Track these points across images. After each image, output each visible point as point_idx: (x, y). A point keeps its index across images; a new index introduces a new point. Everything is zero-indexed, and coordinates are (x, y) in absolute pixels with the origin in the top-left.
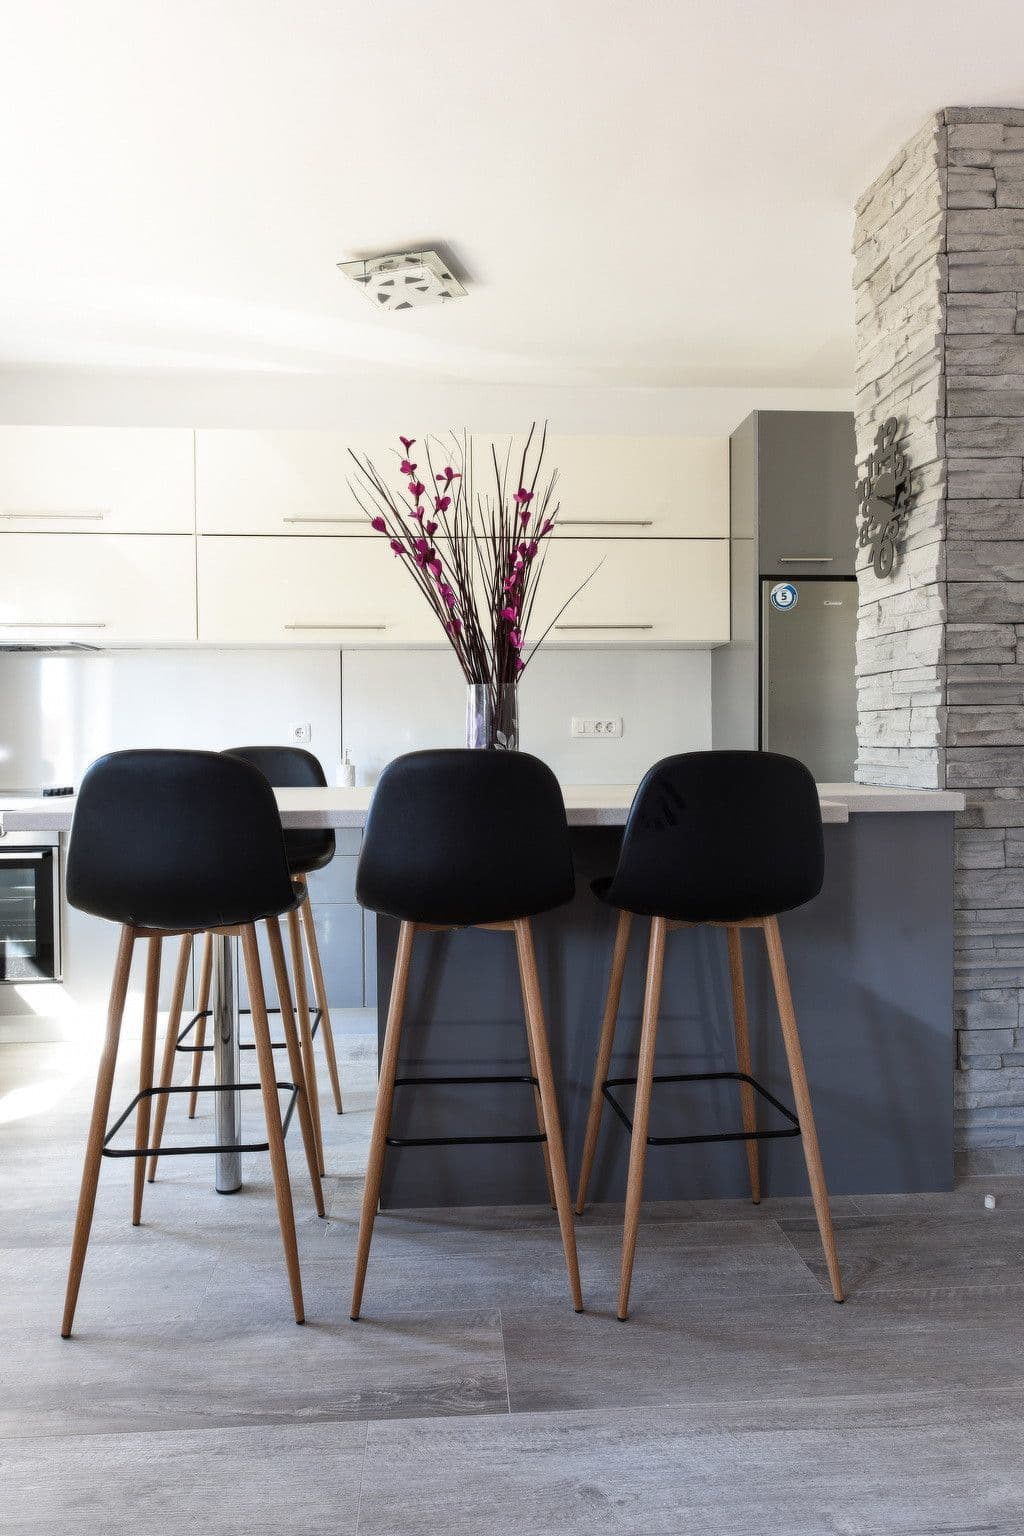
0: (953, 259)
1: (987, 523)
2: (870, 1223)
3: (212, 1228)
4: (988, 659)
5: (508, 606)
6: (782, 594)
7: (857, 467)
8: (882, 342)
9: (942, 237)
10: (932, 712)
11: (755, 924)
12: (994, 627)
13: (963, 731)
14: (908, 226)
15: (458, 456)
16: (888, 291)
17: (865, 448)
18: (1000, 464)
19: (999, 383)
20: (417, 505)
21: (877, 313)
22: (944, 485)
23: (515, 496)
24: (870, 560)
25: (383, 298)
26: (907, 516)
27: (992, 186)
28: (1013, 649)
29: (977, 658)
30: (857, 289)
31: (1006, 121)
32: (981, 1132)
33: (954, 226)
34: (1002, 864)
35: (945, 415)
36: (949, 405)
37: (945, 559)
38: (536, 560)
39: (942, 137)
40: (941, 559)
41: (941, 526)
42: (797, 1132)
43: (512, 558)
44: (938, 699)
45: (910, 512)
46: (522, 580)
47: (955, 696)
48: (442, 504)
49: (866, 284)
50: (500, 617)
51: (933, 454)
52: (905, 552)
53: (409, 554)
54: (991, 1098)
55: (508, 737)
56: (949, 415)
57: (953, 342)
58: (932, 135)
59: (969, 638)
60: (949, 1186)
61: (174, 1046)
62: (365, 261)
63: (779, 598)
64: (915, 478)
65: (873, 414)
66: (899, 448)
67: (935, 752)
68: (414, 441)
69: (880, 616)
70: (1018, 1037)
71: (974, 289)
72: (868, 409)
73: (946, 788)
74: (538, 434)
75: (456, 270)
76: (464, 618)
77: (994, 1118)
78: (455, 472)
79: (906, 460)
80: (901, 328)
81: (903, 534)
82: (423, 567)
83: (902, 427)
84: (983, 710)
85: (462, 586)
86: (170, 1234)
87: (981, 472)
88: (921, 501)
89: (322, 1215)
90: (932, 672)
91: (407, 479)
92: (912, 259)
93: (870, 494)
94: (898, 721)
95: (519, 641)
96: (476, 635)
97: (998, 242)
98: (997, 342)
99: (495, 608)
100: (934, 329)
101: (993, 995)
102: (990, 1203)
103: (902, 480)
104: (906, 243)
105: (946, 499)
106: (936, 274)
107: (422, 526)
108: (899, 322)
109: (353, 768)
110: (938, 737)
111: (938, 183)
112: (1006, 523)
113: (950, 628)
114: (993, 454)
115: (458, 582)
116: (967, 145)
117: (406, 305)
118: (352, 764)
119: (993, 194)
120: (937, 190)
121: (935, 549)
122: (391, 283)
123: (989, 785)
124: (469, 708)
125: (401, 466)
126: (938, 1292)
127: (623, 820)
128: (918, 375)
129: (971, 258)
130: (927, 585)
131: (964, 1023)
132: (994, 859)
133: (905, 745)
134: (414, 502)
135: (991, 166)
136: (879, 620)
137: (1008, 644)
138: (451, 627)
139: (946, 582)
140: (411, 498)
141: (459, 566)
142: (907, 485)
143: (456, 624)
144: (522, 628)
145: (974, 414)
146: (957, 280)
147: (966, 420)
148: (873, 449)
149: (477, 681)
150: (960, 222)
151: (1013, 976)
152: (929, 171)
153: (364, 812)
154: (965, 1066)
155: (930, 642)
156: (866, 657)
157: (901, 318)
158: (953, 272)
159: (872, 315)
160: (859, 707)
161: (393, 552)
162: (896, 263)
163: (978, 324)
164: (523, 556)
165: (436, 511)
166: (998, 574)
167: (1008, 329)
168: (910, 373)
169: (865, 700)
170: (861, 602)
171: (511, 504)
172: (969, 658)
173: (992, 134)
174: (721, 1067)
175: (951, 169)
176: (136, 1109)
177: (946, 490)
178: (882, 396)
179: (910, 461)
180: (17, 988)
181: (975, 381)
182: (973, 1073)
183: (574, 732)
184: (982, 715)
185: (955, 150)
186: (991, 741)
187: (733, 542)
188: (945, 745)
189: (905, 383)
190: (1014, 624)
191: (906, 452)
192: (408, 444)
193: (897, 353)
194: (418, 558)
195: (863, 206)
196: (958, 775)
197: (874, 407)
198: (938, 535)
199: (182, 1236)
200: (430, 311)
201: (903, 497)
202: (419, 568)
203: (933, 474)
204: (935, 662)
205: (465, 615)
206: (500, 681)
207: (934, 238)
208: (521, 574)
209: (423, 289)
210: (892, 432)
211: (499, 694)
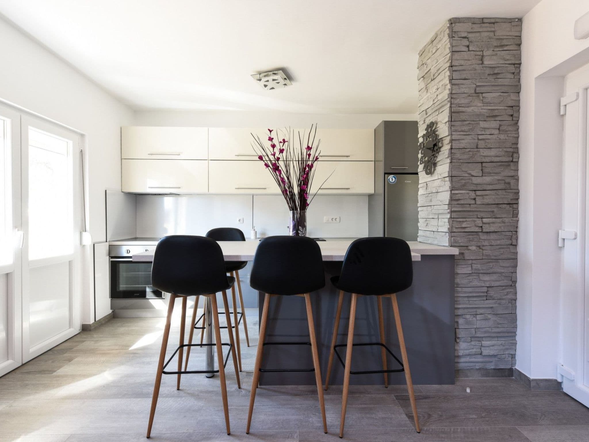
0: (454, 68)
1: (465, 157)
2: (426, 398)
3: (203, 392)
4: (466, 203)
5: (303, 185)
6: (392, 179)
7: (419, 138)
8: (428, 97)
9: (450, 61)
10: (447, 220)
11: (388, 296)
12: (468, 192)
13: (457, 227)
14: (437, 58)
15: (287, 136)
16: (430, 80)
17: (422, 132)
18: (470, 136)
19: (469, 110)
20: (273, 151)
21: (426, 88)
22: (451, 144)
23: (306, 148)
24: (424, 169)
25: (266, 86)
26: (437, 154)
27: (468, 44)
28: (475, 199)
29: (462, 202)
30: (419, 80)
31: (472, 22)
32: (463, 363)
33: (454, 57)
34: (471, 272)
35: (451, 120)
36: (453, 117)
37: (451, 169)
38: (313, 169)
39: (451, 28)
40: (449, 169)
41: (450, 158)
42: (403, 370)
43: (305, 169)
44: (448, 216)
45: (438, 153)
46: (308, 176)
47: (454, 215)
48: (282, 151)
49: (422, 79)
50: (300, 189)
51: (447, 134)
52: (436, 166)
53: (271, 168)
54: (467, 352)
55: (303, 229)
56: (453, 120)
57: (454, 96)
58: (447, 27)
59: (459, 195)
60: (453, 383)
61: (194, 326)
62: (260, 74)
63: (391, 180)
64: (440, 142)
65: (424, 121)
66: (434, 132)
67: (447, 234)
68: (272, 130)
69: (427, 187)
70: (476, 331)
71: (461, 78)
72: (423, 119)
73: (451, 246)
74: (314, 128)
75: (288, 77)
76: (289, 189)
77: (468, 359)
78: (286, 140)
79: (437, 136)
80: (435, 92)
81: (436, 160)
82: (275, 172)
83: (435, 125)
84: (464, 220)
85: (288, 179)
86: (189, 394)
87: (463, 139)
88: (442, 149)
89: (240, 388)
90: (446, 207)
91: (270, 143)
92: (439, 69)
93: (424, 147)
94: (434, 222)
95: (307, 197)
96: (292, 195)
97: (469, 62)
98: (469, 96)
99: (299, 185)
100: (447, 92)
101: (468, 317)
102: (468, 390)
103: (436, 142)
104: (437, 64)
105: (451, 149)
106: (448, 73)
107: (275, 158)
108: (434, 90)
109: (256, 232)
110: (449, 229)
111: (449, 43)
112: (472, 156)
113: (453, 192)
114: (468, 133)
115: (287, 177)
116: (459, 30)
117: (273, 88)
118: (256, 230)
119: (468, 47)
120: (449, 45)
121: (448, 165)
122: (268, 81)
123: (467, 245)
124: (290, 219)
125: (268, 139)
126: (454, 429)
127: (342, 259)
128: (441, 107)
129: (460, 68)
130: (444, 177)
131: (458, 326)
132: (468, 270)
133: (436, 230)
134: (273, 150)
135: (467, 37)
136: (426, 189)
137: (473, 197)
138: (284, 192)
139: (451, 177)
140: (271, 149)
141: (287, 171)
142: (437, 144)
143: (286, 191)
144: (308, 192)
145: (461, 120)
146: (456, 75)
147: (458, 122)
148: (425, 132)
149: (293, 210)
150: (456, 56)
151: (475, 310)
152: (445, 40)
153: (253, 256)
154: (458, 341)
155: (445, 197)
156: (421, 201)
157: (435, 89)
158: (454, 73)
159: (425, 88)
160: (419, 217)
161: (265, 167)
162: (433, 71)
163: (463, 90)
164: (308, 168)
165: (280, 153)
166: (469, 174)
167: (473, 92)
168: (439, 107)
169: (421, 215)
170: (420, 182)
171: (305, 151)
172: (459, 202)
173: (467, 26)
174: (374, 340)
175: (453, 38)
176: (178, 352)
177: (452, 146)
178: (428, 115)
179: (438, 136)
180: (150, 300)
181: (461, 109)
182: (461, 343)
183: (325, 221)
184: (464, 221)
185: (455, 32)
186: (466, 230)
187: (375, 162)
188: (451, 231)
189: (436, 110)
190: (475, 191)
191: (437, 133)
192: (271, 131)
193: (434, 100)
194: (274, 169)
195: (421, 54)
196: (455, 242)
197: (425, 118)
198: (448, 161)
199: (192, 395)
200: (280, 90)
201: (436, 148)
202: (274, 172)
203: (447, 140)
204: (447, 203)
205: (289, 188)
206: (300, 210)
207: (447, 62)
208: (308, 174)
209: (278, 83)
210: (432, 127)
211: (300, 214)
